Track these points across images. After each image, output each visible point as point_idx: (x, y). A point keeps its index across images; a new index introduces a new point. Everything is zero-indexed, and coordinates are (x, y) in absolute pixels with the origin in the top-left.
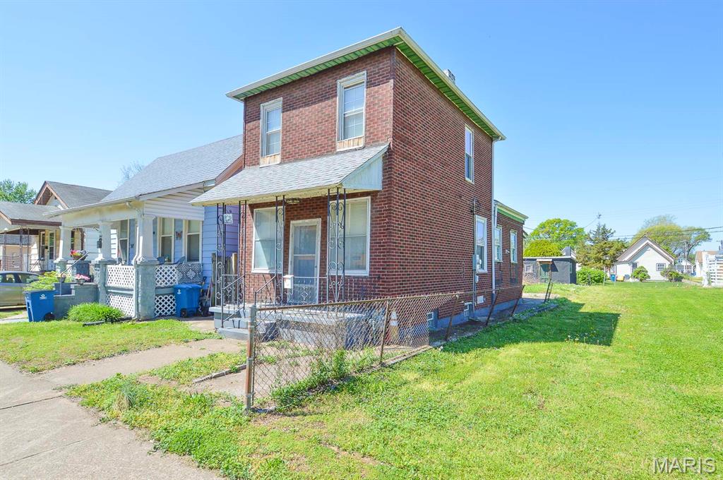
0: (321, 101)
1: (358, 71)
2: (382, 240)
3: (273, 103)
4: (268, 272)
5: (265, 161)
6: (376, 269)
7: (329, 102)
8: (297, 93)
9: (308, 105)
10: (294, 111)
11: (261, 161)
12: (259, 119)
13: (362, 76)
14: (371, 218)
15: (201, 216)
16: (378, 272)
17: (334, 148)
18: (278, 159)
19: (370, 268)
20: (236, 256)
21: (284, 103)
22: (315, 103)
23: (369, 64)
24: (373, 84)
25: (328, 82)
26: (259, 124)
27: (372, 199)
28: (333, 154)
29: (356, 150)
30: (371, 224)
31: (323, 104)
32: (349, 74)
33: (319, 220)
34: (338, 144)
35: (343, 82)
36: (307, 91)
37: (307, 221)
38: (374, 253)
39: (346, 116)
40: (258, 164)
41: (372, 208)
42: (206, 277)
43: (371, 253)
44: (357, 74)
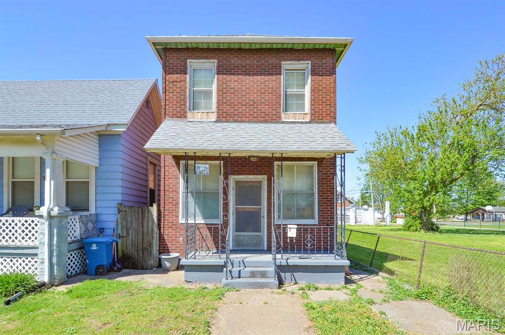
0: (264, 74)
1: (303, 60)
2: (329, 196)
3: (203, 62)
4: (203, 222)
5: (195, 116)
6: (325, 218)
7: (274, 78)
8: (235, 60)
9: (249, 75)
10: (232, 76)
11: (189, 114)
12: (186, 74)
13: (306, 65)
14: (318, 179)
15: (94, 160)
16: (326, 221)
17: (280, 117)
18: (213, 117)
19: (319, 218)
20: (159, 205)
21: (219, 67)
22: (257, 75)
23: (313, 57)
24: (316, 73)
25: (272, 60)
26: (186, 78)
27: (318, 164)
28: (278, 122)
29: (302, 123)
30: (318, 184)
31: (267, 78)
32: (295, 60)
33: (265, 177)
34: (283, 115)
35: (286, 65)
36: (248, 62)
37: (250, 176)
38: (321, 206)
39: (287, 93)
40: (186, 117)
41: (319, 171)
42: (103, 229)
43: (318, 206)
44: (302, 62)
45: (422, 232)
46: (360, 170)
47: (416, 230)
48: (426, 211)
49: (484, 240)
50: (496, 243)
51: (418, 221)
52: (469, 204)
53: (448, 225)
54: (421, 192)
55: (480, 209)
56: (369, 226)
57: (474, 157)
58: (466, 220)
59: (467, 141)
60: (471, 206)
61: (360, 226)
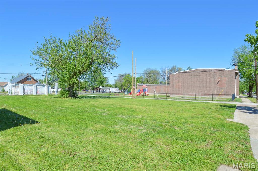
45: (70, 98)
46: (33, 59)
47: (66, 97)
48: (71, 87)
49: (94, 101)
50: (97, 103)
51: (67, 93)
52: (95, 85)
53: (87, 94)
54: (68, 76)
55: (98, 87)
56: (45, 95)
57: (92, 61)
58: (94, 92)
59: (89, 53)
60: (95, 86)
61: (39, 95)
